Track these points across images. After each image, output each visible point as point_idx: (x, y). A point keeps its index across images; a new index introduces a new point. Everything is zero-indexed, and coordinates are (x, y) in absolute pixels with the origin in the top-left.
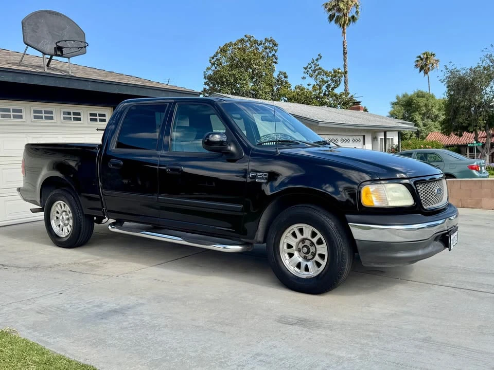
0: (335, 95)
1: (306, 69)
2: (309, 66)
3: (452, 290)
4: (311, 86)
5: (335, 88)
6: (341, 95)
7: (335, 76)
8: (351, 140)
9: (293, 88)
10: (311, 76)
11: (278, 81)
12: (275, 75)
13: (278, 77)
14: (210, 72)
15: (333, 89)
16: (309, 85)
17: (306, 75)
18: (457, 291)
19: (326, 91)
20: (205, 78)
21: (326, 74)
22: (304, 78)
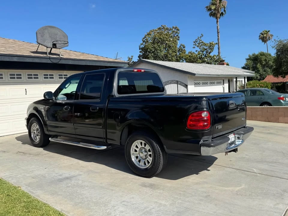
0: (210, 57)
1: (195, 42)
2: (196, 41)
3: (235, 170)
4: (197, 52)
5: (210, 52)
6: (214, 56)
7: (211, 46)
8: (216, 83)
9: (187, 53)
10: (198, 46)
11: (180, 50)
12: (178, 47)
13: (180, 47)
14: (142, 46)
15: (209, 54)
16: (196, 51)
17: (195, 46)
18: (237, 171)
19: (205, 54)
20: (140, 49)
21: (205, 45)
22: (194, 48)
